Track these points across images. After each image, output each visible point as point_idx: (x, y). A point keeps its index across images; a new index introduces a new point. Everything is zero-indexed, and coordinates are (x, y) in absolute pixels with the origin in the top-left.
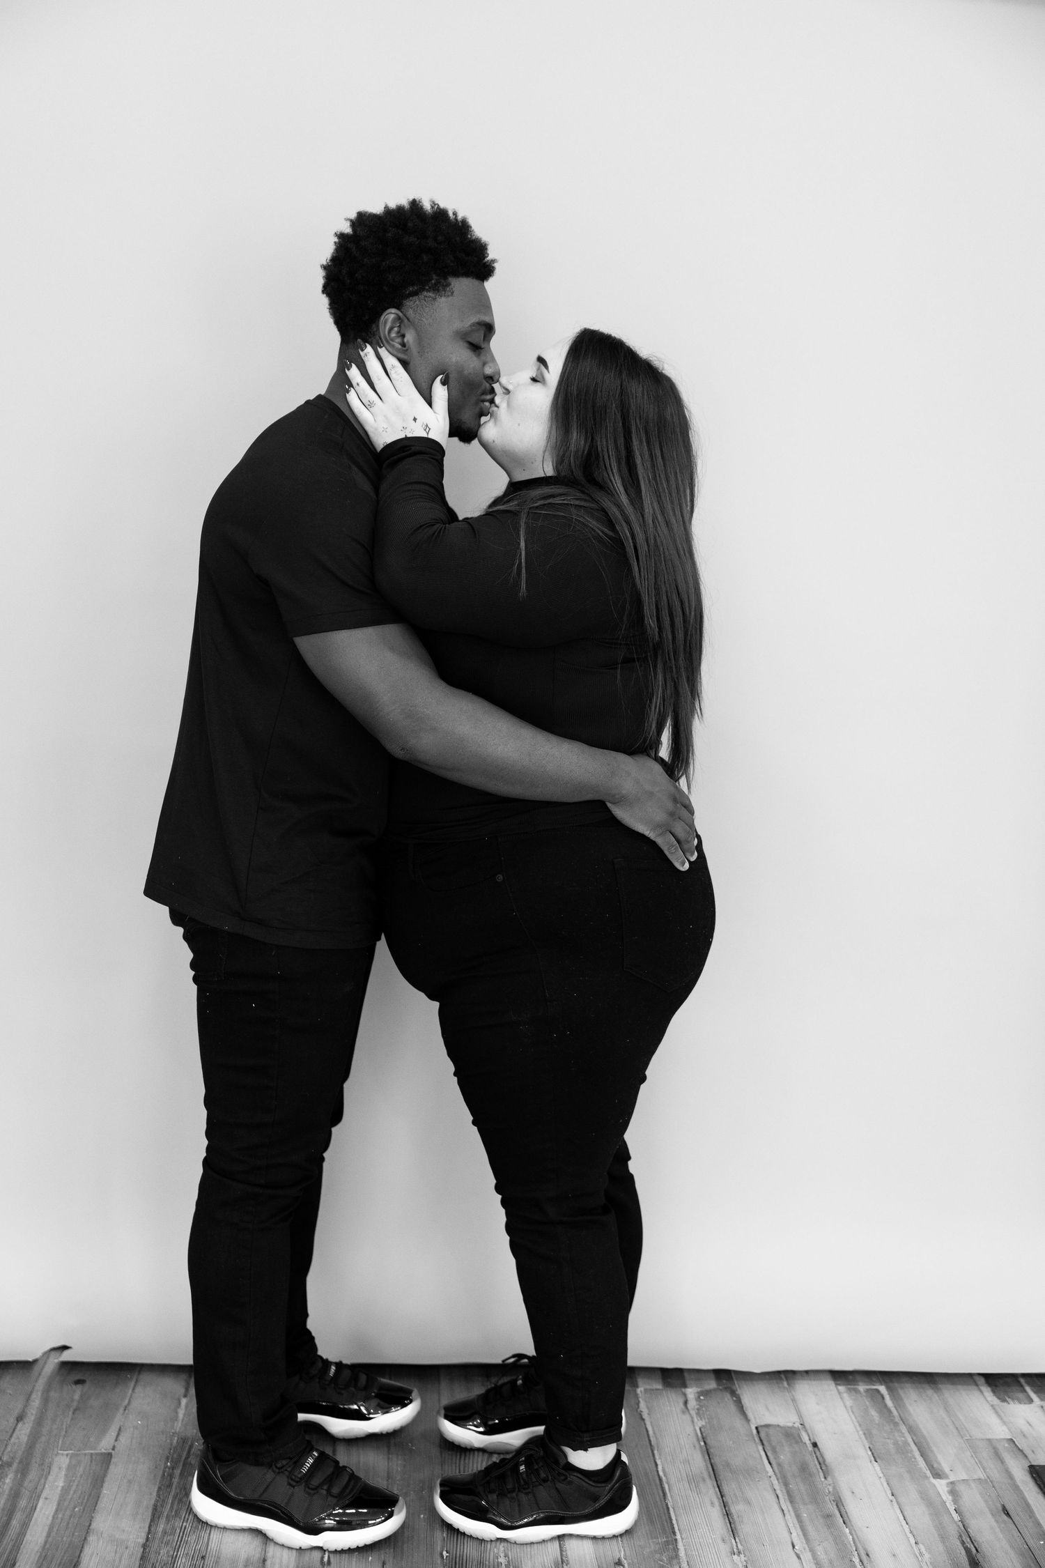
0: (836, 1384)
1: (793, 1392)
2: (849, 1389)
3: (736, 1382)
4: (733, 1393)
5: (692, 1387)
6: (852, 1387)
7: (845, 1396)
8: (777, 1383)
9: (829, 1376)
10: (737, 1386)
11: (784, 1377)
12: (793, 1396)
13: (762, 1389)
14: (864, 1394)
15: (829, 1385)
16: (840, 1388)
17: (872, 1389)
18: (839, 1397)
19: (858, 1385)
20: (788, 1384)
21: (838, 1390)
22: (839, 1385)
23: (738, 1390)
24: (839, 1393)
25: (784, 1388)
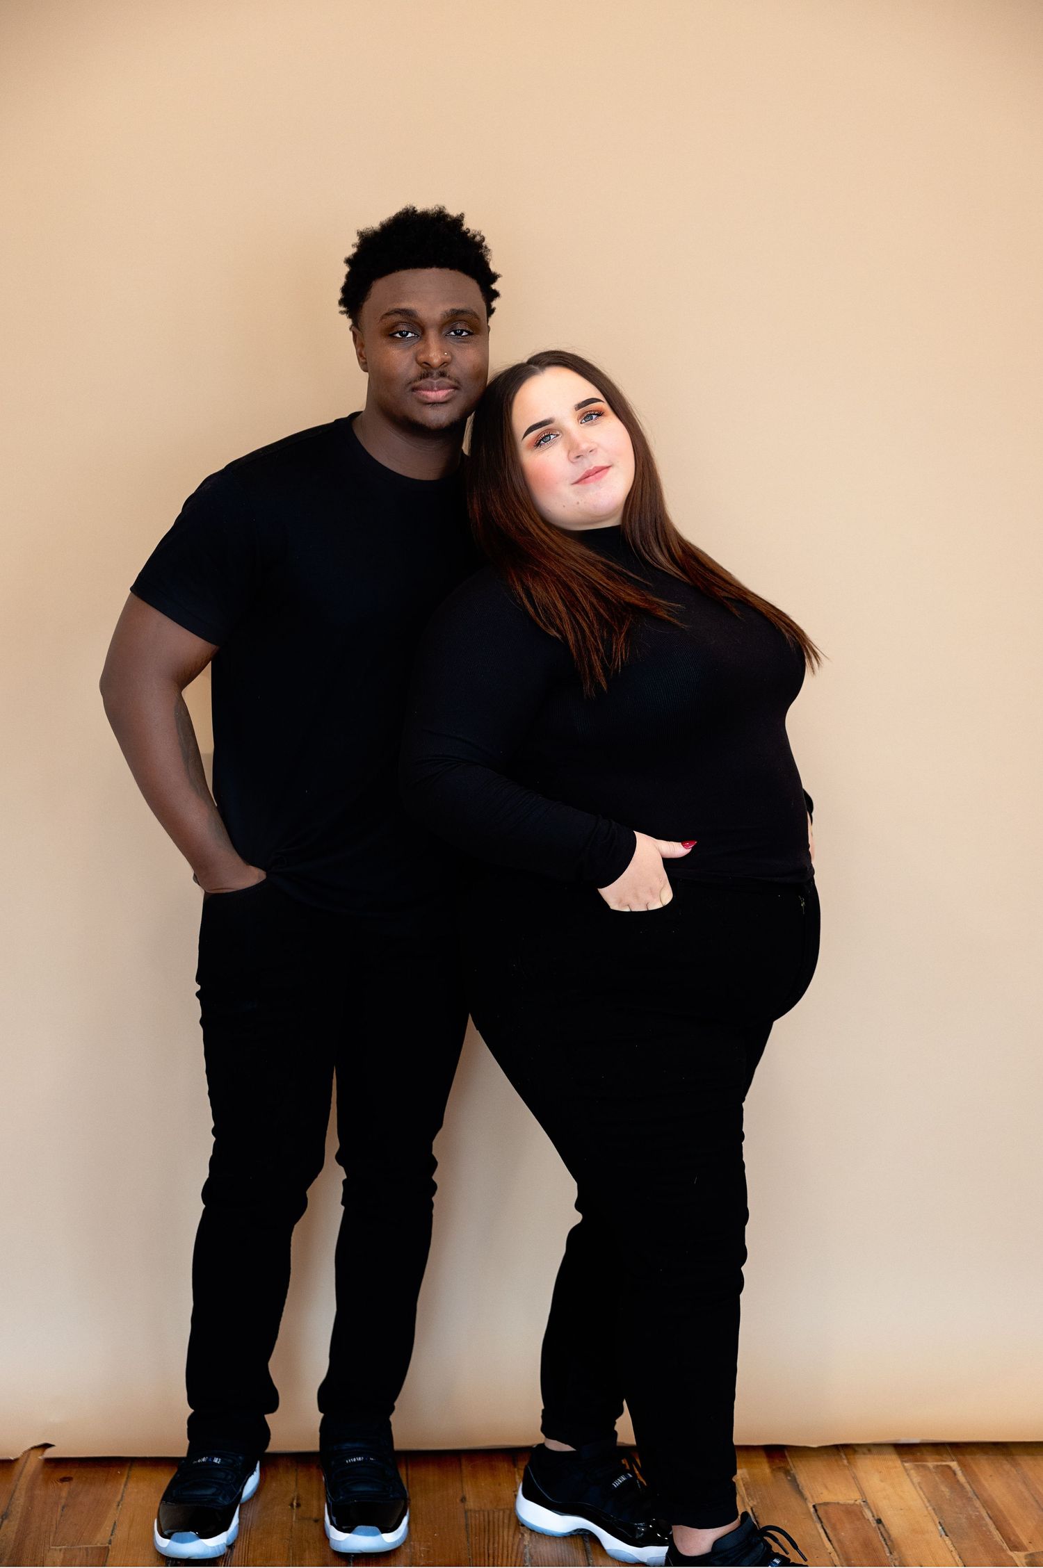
0: (902, 1461)
1: (854, 1470)
2: (917, 1466)
3: (789, 1460)
4: (787, 1472)
5: (741, 1468)
6: (920, 1463)
7: (913, 1472)
8: (836, 1460)
9: (891, 1450)
10: (791, 1464)
11: (843, 1451)
12: (854, 1473)
13: (818, 1465)
14: (934, 1470)
15: (894, 1462)
16: (906, 1464)
17: (941, 1465)
18: (905, 1474)
19: (927, 1461)
20: (849, 1462)
21: (904, 1467)
22: (906, 1462)
23: (793, 1469)
24: (906, 1470)
25: (844, 1466)
